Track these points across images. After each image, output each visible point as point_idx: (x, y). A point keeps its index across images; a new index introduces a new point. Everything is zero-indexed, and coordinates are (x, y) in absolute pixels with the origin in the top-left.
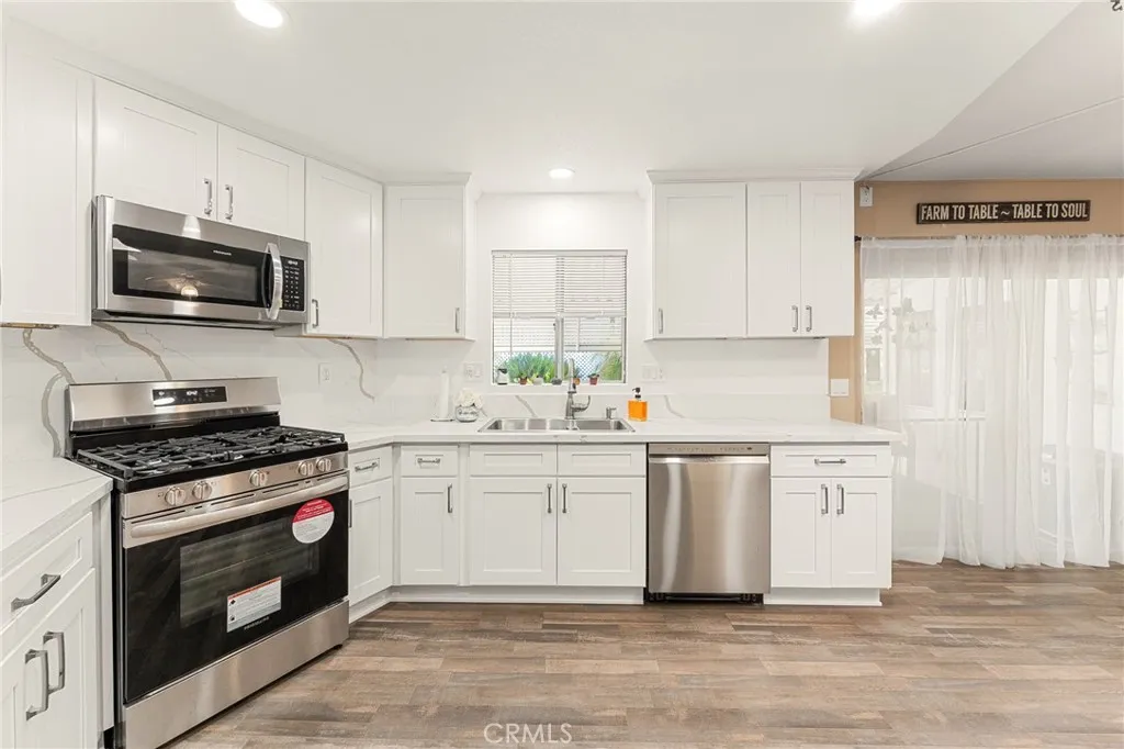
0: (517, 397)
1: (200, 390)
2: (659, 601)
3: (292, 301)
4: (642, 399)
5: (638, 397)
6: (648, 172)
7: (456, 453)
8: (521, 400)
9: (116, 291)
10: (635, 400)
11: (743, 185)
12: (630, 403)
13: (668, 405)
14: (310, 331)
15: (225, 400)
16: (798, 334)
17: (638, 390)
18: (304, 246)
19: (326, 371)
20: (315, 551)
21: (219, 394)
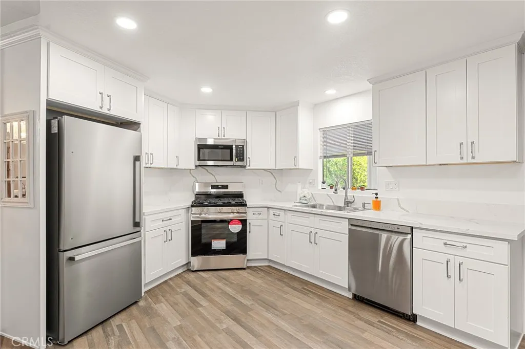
0: (327, 194)
1: (222, 186)
2: (360, 300)
3: (240, 159)
4: (379, 200)
5: (377, 198)
6: (368, 80)
7: (283, 213)
8: (329, 197)
9: (198, 160)
10: (375, 199)
11: (424, 72)
12: (373, 201)
13: (399, 204)
14: (247, 167)
15: (228, 189)
16: (464, 161)
17: (377, 194)
18: (245, 141)
19: (262, 181)
20: (236, 235)
21: (226, 187)
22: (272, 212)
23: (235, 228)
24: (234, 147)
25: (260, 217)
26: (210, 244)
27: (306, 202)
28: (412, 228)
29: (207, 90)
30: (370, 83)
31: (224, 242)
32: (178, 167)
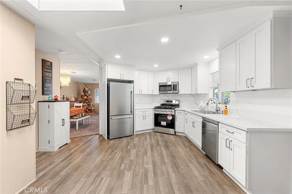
0: (212, 106)
1: (170, 101)
3: (175, 90)
4: (227, 109)
6: (217, 49)
7: (188, 113)
9: (160, 91)
10: (225, 109)
11: (235, 42)
12: (225, 110)
13: (237, 112)
14: (179, 93)
17: (226, 106)
18: (177, 82)
20: (170, 121)
21: (172, 102)
22: (185, 112)
23: (170, 118)
24: (172, 85)
25: (181, 114)
26: (160, 123)
27: (202, 109)
28: (218, 122)
29: (156, 66)
30: (218, 51)
31: (165, 123)
32: (153, 94)
